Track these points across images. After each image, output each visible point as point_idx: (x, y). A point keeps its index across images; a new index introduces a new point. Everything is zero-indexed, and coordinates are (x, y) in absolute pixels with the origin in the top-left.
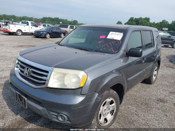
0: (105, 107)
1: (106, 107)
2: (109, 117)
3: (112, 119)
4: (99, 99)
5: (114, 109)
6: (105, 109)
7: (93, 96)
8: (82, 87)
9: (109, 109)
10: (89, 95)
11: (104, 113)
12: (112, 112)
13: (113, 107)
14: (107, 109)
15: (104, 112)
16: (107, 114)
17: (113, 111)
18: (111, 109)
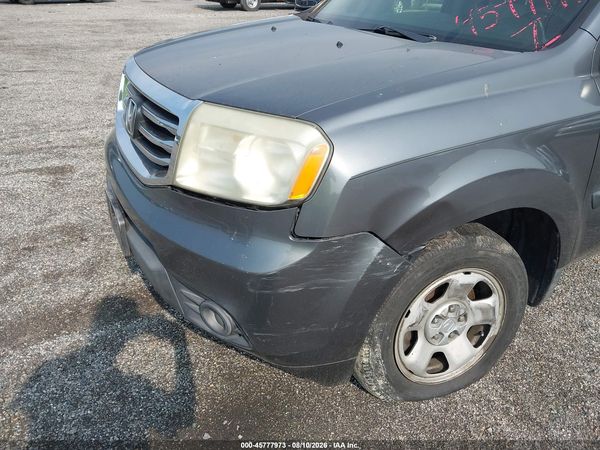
0: (442, 307)
1: (446, 307)
2: (462, 352)
3: (474, 361)
4: (387, 268)
5: (494, 321)
6: (438, 312)
7: (352, 250)
8: (300, 205)
9: (465, 316)
10: (331, 245)
11: (433, 330)
12: (477, 334)
13: (483, 310)
14: (450, 315)
15: (431, 326)
16: (446, 335)
17: (487, 328)
18: (475, 319)
